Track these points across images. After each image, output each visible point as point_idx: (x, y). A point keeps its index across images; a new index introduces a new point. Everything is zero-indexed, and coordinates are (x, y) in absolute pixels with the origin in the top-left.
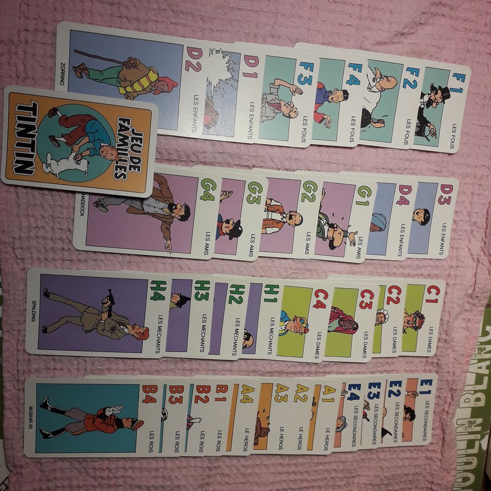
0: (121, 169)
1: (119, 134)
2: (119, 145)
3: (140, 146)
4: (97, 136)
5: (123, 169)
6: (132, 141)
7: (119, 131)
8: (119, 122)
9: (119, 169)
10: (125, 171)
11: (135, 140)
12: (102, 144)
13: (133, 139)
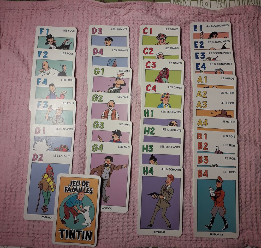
0: (88, 191)
1: (72, 191)
2: (77, 192)
3: (77, 182)
4: (73, 202)
5: (88, 190)
6: (75, 185)
7: (71, 191)
8: (66, 191)
9: (88, 192)
10: (89, 189)
11: (75, 184)
12: (77, 199)
13: (74, 185)
